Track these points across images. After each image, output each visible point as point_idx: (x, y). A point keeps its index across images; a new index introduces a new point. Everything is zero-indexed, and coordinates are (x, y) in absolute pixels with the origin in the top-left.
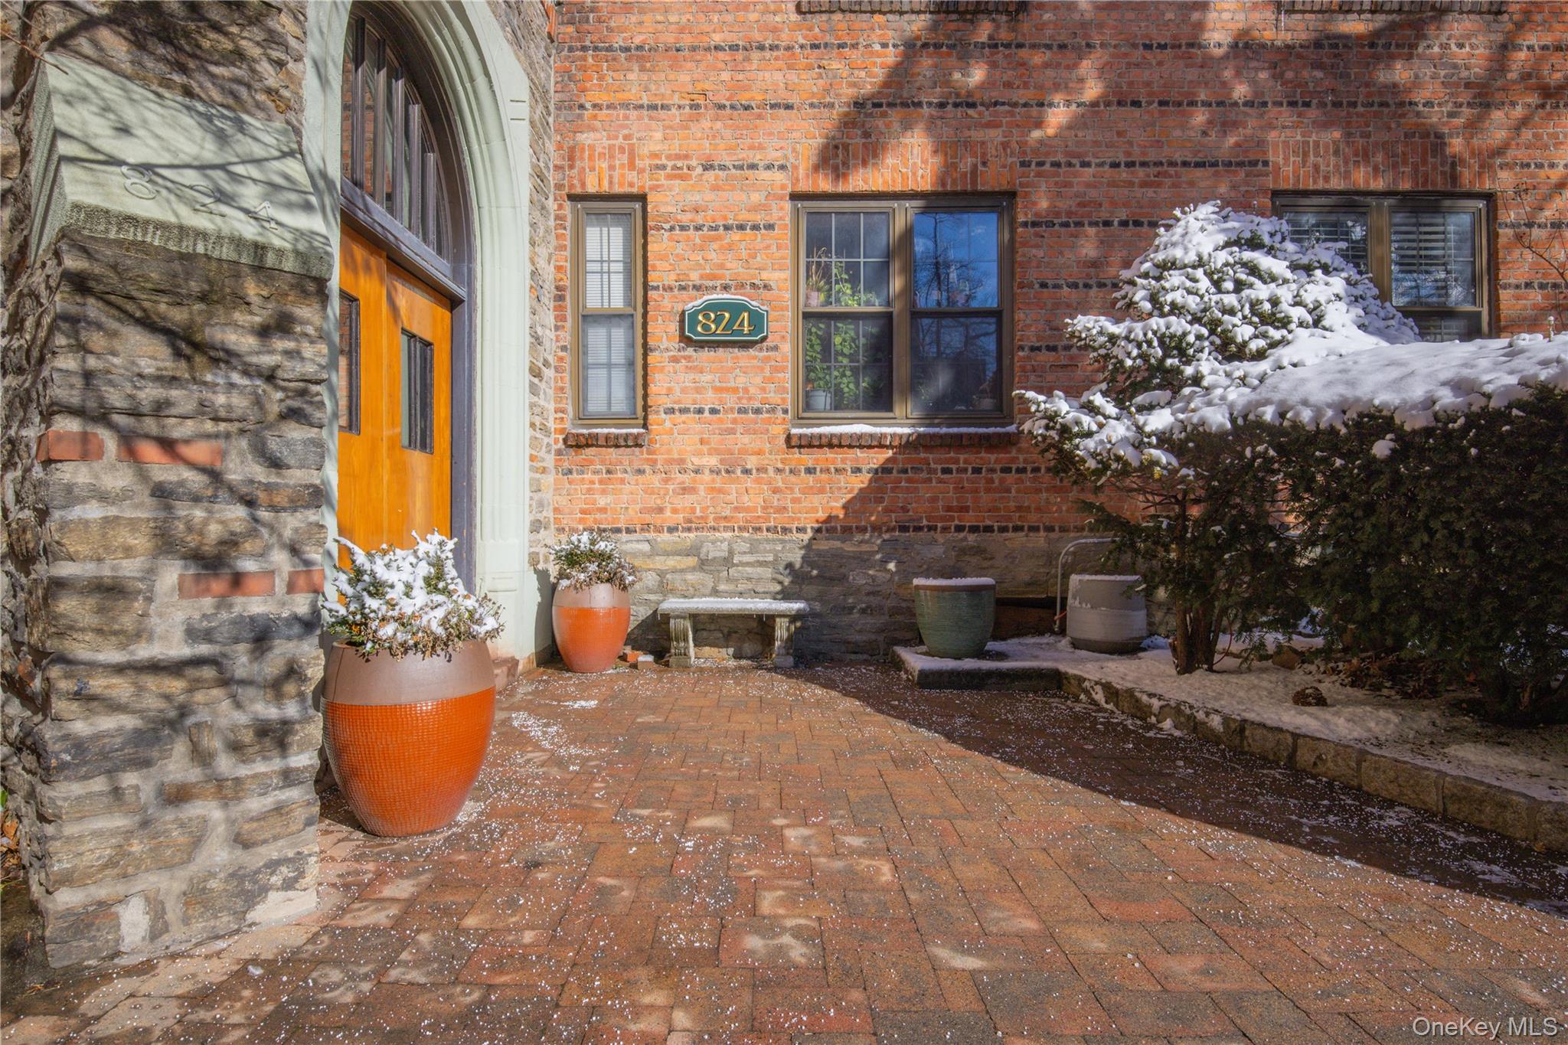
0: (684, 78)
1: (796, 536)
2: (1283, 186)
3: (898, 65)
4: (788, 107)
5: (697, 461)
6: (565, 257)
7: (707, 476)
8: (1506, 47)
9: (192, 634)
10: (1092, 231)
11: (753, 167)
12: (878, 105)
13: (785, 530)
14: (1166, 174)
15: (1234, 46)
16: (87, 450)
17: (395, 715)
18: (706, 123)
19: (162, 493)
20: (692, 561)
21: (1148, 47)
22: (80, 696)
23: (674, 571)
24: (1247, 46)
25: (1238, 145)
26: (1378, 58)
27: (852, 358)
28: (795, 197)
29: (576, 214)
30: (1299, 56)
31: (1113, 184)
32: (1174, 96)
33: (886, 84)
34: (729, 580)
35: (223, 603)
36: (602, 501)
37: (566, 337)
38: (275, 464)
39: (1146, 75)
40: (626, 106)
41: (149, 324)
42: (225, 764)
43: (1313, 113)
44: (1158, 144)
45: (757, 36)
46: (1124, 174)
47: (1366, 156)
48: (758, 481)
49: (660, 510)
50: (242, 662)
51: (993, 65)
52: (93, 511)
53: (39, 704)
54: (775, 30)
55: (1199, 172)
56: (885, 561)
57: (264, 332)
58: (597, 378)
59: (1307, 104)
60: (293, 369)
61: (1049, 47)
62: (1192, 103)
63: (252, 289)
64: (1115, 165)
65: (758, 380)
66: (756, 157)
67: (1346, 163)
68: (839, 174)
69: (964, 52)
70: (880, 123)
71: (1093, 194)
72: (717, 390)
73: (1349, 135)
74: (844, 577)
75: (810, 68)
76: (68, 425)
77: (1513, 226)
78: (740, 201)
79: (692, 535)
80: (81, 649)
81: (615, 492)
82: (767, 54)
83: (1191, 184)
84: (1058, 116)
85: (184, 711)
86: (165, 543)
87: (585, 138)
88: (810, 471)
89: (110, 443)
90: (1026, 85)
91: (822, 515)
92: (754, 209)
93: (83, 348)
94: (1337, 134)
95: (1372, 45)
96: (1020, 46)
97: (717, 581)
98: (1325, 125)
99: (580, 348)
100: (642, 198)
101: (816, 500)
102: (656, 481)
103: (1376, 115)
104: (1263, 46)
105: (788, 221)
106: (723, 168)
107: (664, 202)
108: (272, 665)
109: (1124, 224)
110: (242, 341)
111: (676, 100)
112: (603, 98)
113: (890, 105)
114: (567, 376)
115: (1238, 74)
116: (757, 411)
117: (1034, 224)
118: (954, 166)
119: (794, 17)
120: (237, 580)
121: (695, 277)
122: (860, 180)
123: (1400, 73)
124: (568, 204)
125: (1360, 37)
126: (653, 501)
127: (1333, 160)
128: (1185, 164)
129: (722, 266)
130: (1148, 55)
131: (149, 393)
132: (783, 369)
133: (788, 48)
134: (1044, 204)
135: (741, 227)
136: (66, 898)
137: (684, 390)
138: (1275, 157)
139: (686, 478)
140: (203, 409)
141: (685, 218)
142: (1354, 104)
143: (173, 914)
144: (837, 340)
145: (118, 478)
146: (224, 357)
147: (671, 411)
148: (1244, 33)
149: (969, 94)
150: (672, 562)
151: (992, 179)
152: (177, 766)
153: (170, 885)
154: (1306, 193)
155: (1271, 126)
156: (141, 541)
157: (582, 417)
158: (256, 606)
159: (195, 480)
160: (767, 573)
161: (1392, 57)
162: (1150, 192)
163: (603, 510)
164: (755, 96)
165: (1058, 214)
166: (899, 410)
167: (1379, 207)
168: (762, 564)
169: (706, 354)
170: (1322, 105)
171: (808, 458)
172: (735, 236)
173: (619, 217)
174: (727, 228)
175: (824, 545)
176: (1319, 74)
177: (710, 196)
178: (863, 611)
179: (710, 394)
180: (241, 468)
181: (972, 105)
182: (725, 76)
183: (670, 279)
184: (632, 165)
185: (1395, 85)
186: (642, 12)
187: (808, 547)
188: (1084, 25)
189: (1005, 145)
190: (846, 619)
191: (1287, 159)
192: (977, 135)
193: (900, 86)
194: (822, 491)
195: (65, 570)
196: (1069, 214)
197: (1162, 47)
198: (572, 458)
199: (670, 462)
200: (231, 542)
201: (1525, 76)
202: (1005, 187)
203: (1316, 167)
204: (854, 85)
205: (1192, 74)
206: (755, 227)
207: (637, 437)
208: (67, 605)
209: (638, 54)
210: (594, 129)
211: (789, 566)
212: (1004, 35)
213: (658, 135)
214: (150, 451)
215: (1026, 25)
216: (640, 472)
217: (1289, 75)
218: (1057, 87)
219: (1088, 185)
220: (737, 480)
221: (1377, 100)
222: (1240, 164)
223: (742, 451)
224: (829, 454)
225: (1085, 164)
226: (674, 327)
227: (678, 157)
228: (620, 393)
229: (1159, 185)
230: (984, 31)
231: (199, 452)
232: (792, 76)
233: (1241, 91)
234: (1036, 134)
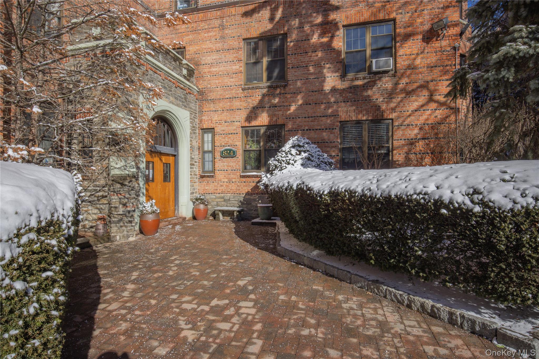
0: (221, 105)
1: (242, 195)
2: (342, 120)
3: (261, 99)
4: (240, 109)
5: (223, 180)
6: (200, 141)
7: (225, 183)
8: (397, 84)
9: (123, 212)
10: (300, 132)
11: (234, 122)
12: (257, 108)
13: (240, 194)
14: (316, 119)
15: (331, 90)
16: (114, 195)
17: (147, 221)
18: (225, 113)
19: (120, 198)
20: (222, 200)
21: (313, 92)
22: (113, 217)
23: (220, 202)
24: (334, 89)
25: (332, 112)
26: (364, 89)
27: (254, 159)
28: (242, 127)
29: (202, 132)
30: (346, 91)
31: (305, 122)
32: (318, 102)
33: (259, 104)
34: (229, 204)
35: (125, 209)
36: (206, 188)
37: (200, 156)
38: (130, 195)
39: (312, 98)
40: (210, 111)
41: (119, 183)
42: (126, 224)
43: (349, 103)
44: (315, 112)
45: (234, 95)
46: (307, 119)
47: (361, 112)
48: (235, 184)
49: (217, 190)
50: (127, 214)
51: (280, 98)
52: (114, 200)
53: (110, 218)
54: (238, 94)
55: (323, 118)
56: (259, 201)
57: (129, 182)
58: (206, 163)
59: (348, 102)
60: (132, 185)
61: (292, 93)
62: (322, 103)
63: (128, 178)
64: (305, 118)
65: (235, 164)
66: (234, 120)
67: (357, 114)
68: (250, 122)
69: (274, 96)
70: (258, 111)
71: (300, 124)
72: (227, 166)
73: (357, 108)
74: (251, 204)
75: (244, 101)
76: (112, 193)
77: (397, 126)
78: (232, 129)
79: (223, 195)
80: (113, 213)
81: (209, 186)
82: (236, 99)
83: (322, 121)
84: (293, 108)
85: (122, 219)
86: (120, 203)
87: (204, 118)
88: (245, 182)
89: (116, 194)
90: (287, 102)
91: (247, 191)
92: (234, 130)
93: (113, 186)
94: (354, 108)
95: (363, 87)
96: (286, 94)
97: (227, 204)
98: (352, 106)
99: (203, 158)
100: (214, 129)
101: (246, 188)
102: (216, 184)
103: (364, 103)
104: (338, 89)
105: (241, 132)
106: (228, 122)
107: (218, 129)
108: (130, 215)
109: (307, 130)
110: (127, 183)
111: (220, 109)
112: (207, 110)
113: (260, 108)
114: (200, 164)
115: (332, 96)
116: (235, 170)
117: (289, 131)
118: (272, 119)
119: (241, 91)
120: (127, 206)
121: (223, 144)
122: (254, 123)
123: (370, 92)
124: (201, 131)
125: (361, 85)
126: (216, 188)
127: (353, 113)
128: (320, 116)
129: (228, 142)
130: (313, 93)
131: (119, 189)
132: (239, 162)
133: (240, 97)
134: (290, 127)
135: (232, 134)
136: (112, 234)
137: (221, 166)
138: (340, 114)
139: (222, 183)
140: (124, 190)
141: (221, 132)
142: (359, 101)
143: (121, 237)
144: (251, 155)
145: (116, 197)
146: (125, 185)
147: (219, 170)
148: (334, 87)
149: (275, 104)
150: (219, 200)
151: (280, 122)
152: (122, 224)
153: (121, 235)
154: (348, 121)
155: (339, 107)
156: (118, 203)
157: (204, 172)
158: (129, 209)
159: (123, 197)
160: (236, 202)
161: (368, 89)
162: (313, 123)
163: (207, 190)
164: (234, 107)
165: (293, 129)
166: (262, 170)
167: (366, 123)
168: (235, 200)
169: (225, 159)
170: (351, 101)
171: (244, 179)
172: (230, 135)
173: (210, 132)
174: (229, 134)
175: (247, 197)
176: (351, 94)
177: (226, 128)
178: (255, 210)
179: (226, 167)
180: (127, 196)
181: (276, 107)
182: (229, 104)
183: (219, 145)
184: (212, 123)
185: (369, 96)
186: (213, 92)
187: (244, 197)
188: (299, 88)
189: (283, 115)
190: (251, 212)
191: (343, 114)
192: (277, 113)
193: (262, 104)
194: (247, 186)
195: (112, 206)
196: (296, 128)
197: (315, 91)
198: (201, 180)
199: (218, 180)
200: (126, 203)
201: (401, 90)
202: (283, 123)
203: (350, 116)
204: (253, 104)
205: (322, 97)
206: (234, 134)
207: (212, 176)
208: (112, 209)
209: (213, 101)
210: (205, 116)
211: (241, 201)
212: (283, 92)
213: (216, 116)
214: (119, 195)
215: (287, 89)
216: (213, 182)
217: (344, 95)
218: (293, 102)
219: (300, 122)
220: (231, 184)
221: (364, 99)
222: (333, 116)
223: (232, 178)
224: (248, 179)
225: (299, 118)
226: (219, 154)
227: (220, 120)
228: (211, 167)
229: (315, 121)
230: (278, 91)
231: (123, 194)
232: (241, 103)
233: (333, 100)
234: (289, 112)
